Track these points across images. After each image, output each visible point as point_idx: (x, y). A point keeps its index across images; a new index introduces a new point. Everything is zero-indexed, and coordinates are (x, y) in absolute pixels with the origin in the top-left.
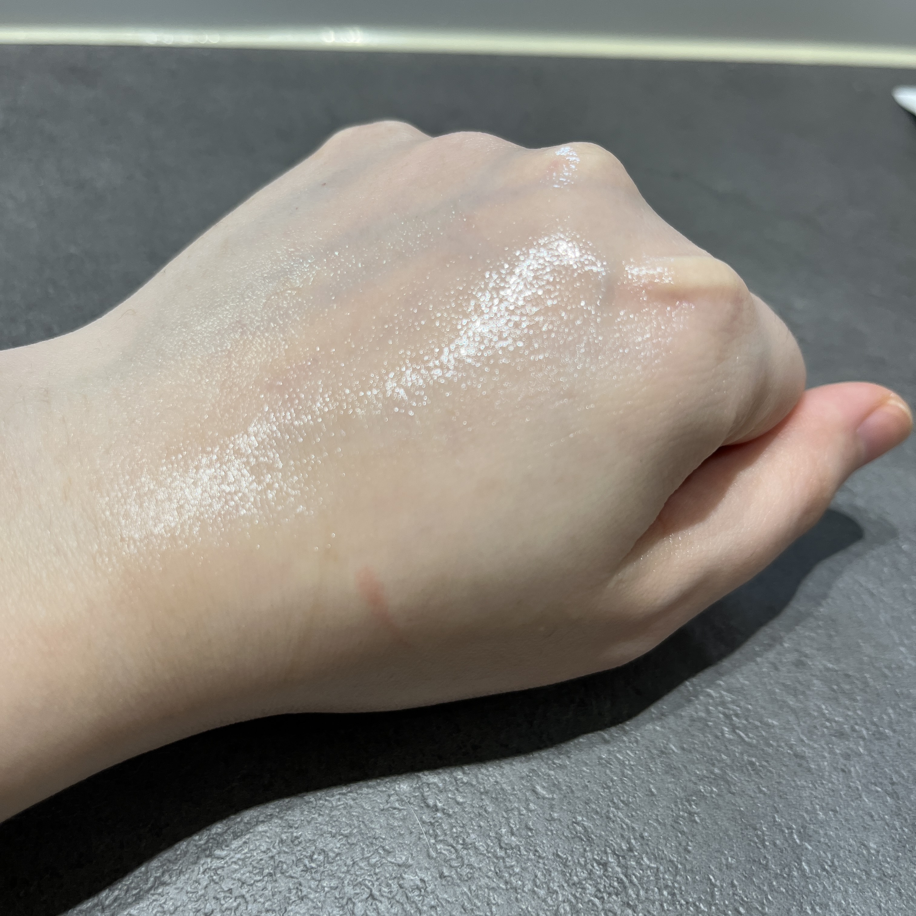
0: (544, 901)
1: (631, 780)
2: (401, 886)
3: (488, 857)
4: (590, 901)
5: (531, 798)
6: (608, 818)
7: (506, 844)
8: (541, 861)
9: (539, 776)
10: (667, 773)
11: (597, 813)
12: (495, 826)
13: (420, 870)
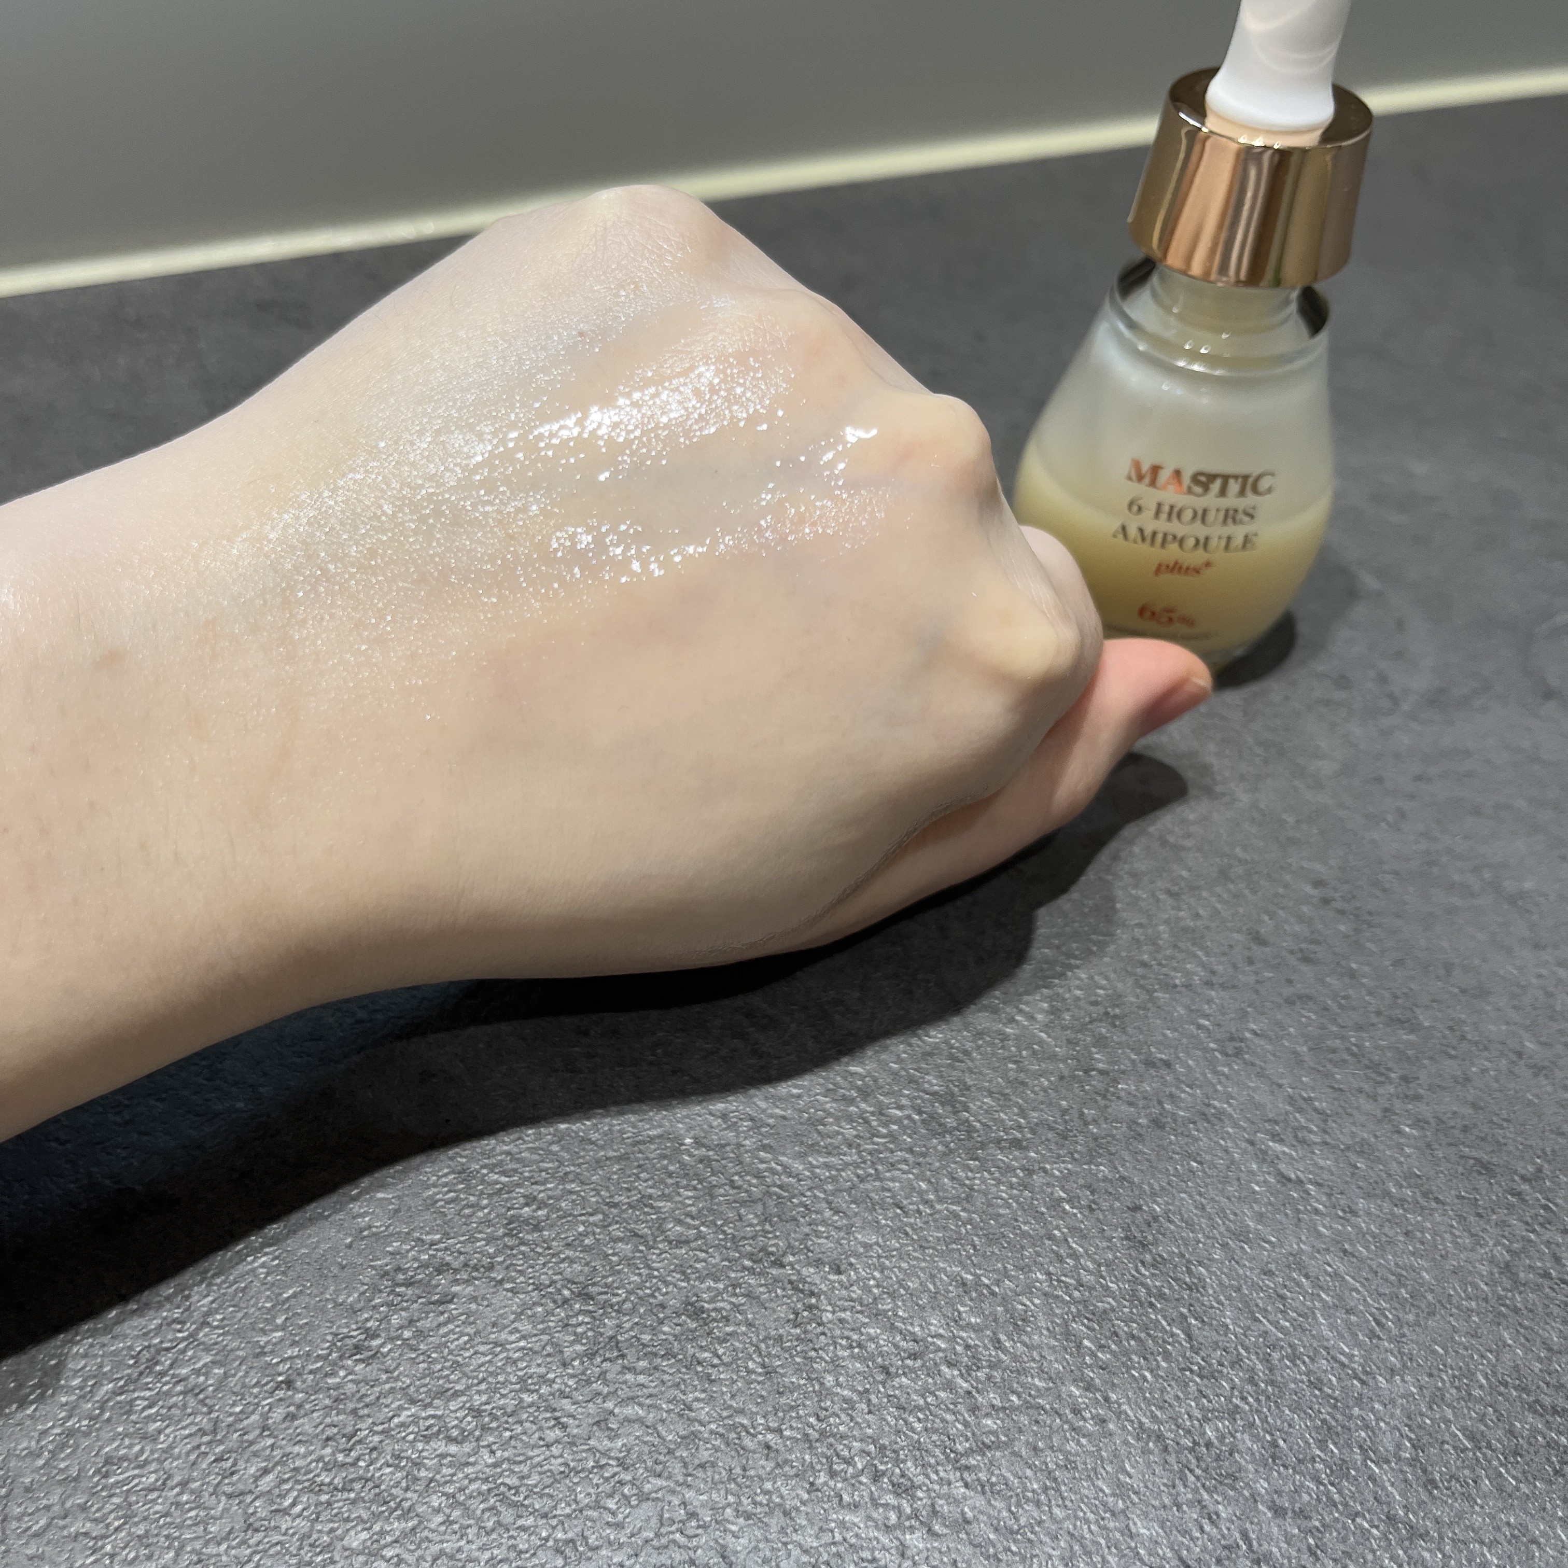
0: (1472, 1250)
2: (1307, 1277)
3: (1388, 1220)
4: (1523, 1238)
5: (1402, 1140)
6: (1498, 1142)
7: (1400, 1200)
8: (1447, 1208)
9: (1397, 1114)
10: (1536, 1075)
11: (1482, 1139)
12: (1376, 1182)
13: (1318, 1252)
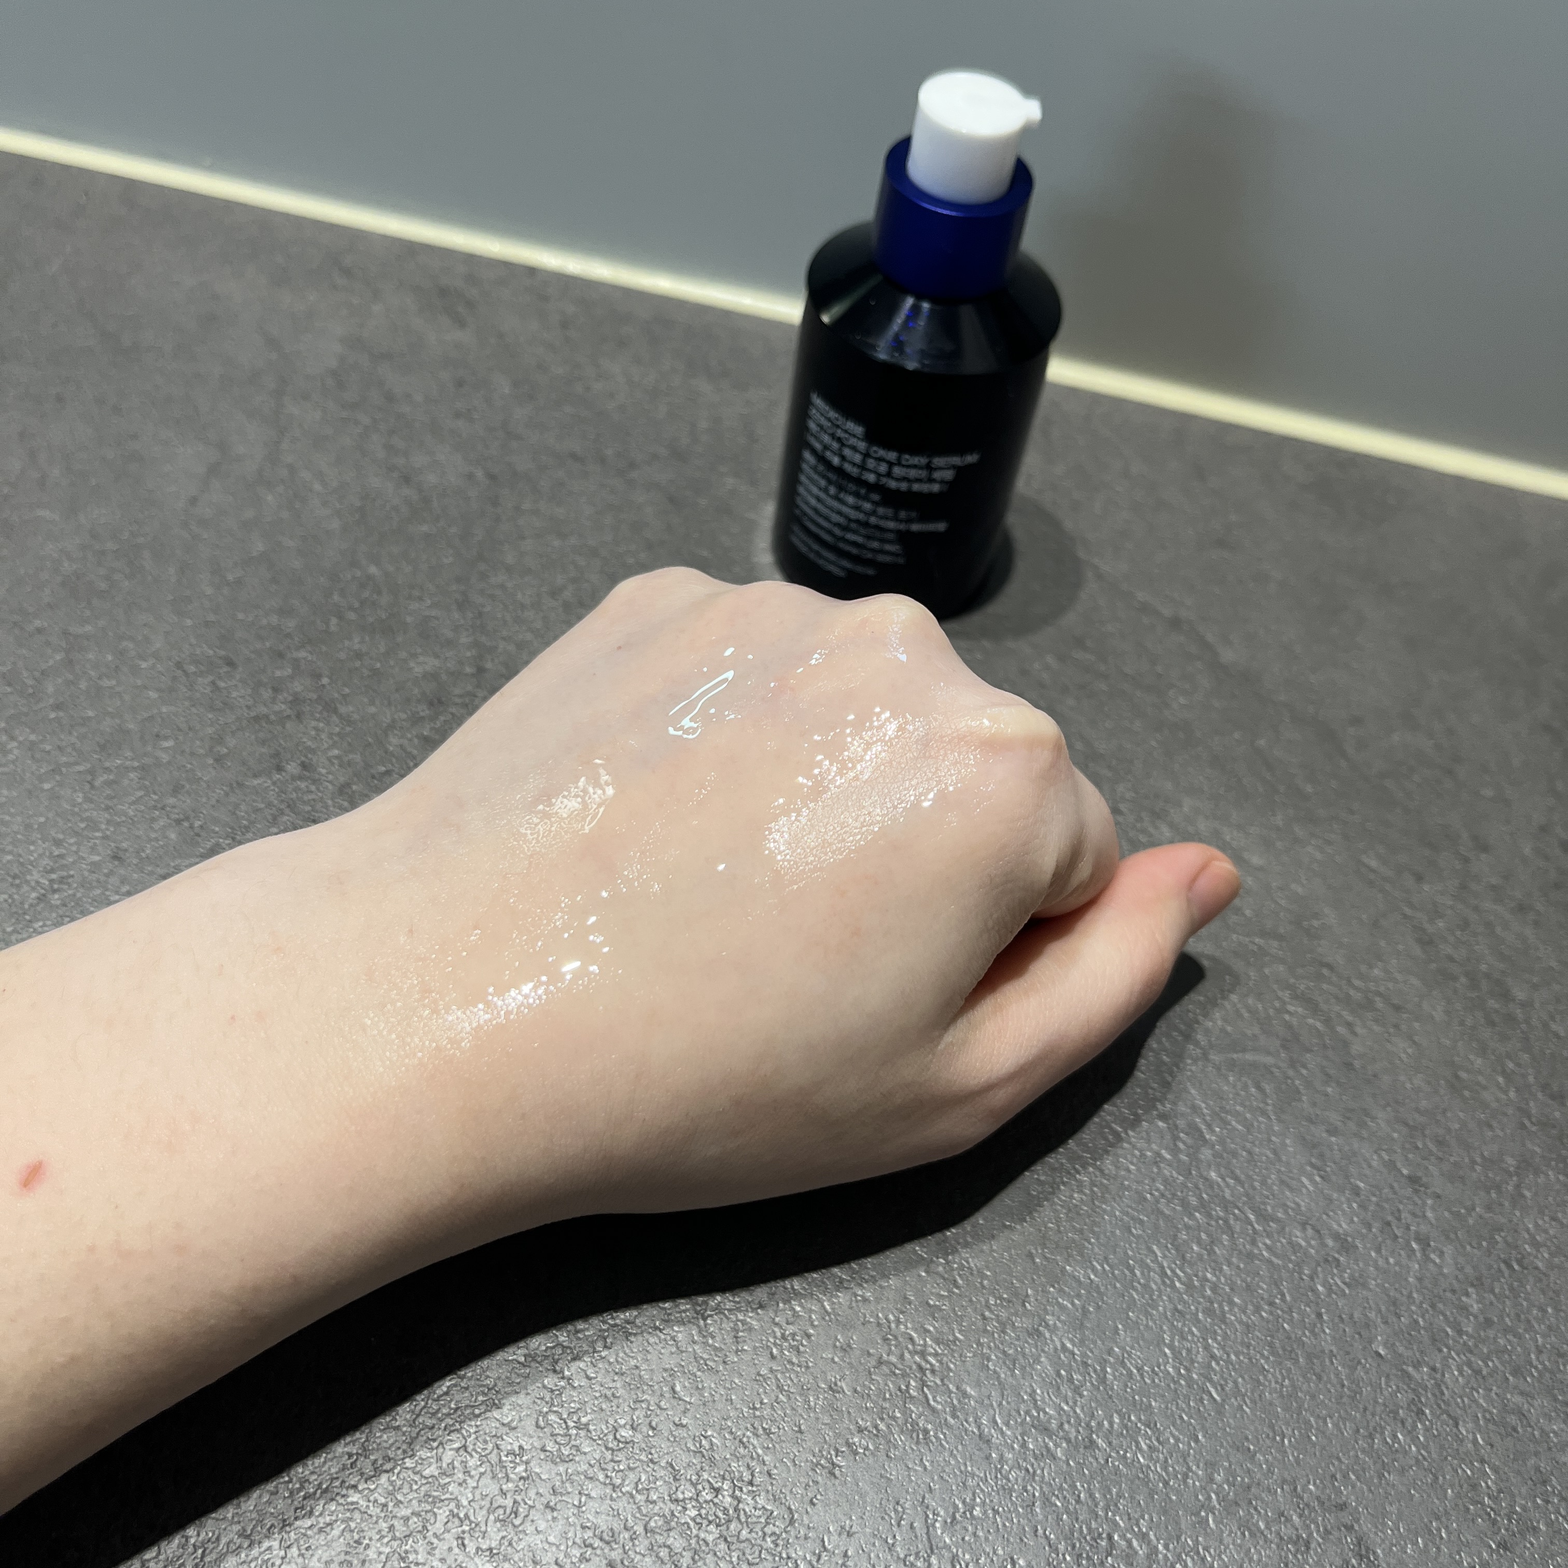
1: (783, 1409)
2: (497, 1447)
3: (598, 1444)
4: (686, 1523)
5: (667, 1395)
8: (651, 1465)
10: (826, 1412)
12: (617, 1413)
13: (523, 1435)
